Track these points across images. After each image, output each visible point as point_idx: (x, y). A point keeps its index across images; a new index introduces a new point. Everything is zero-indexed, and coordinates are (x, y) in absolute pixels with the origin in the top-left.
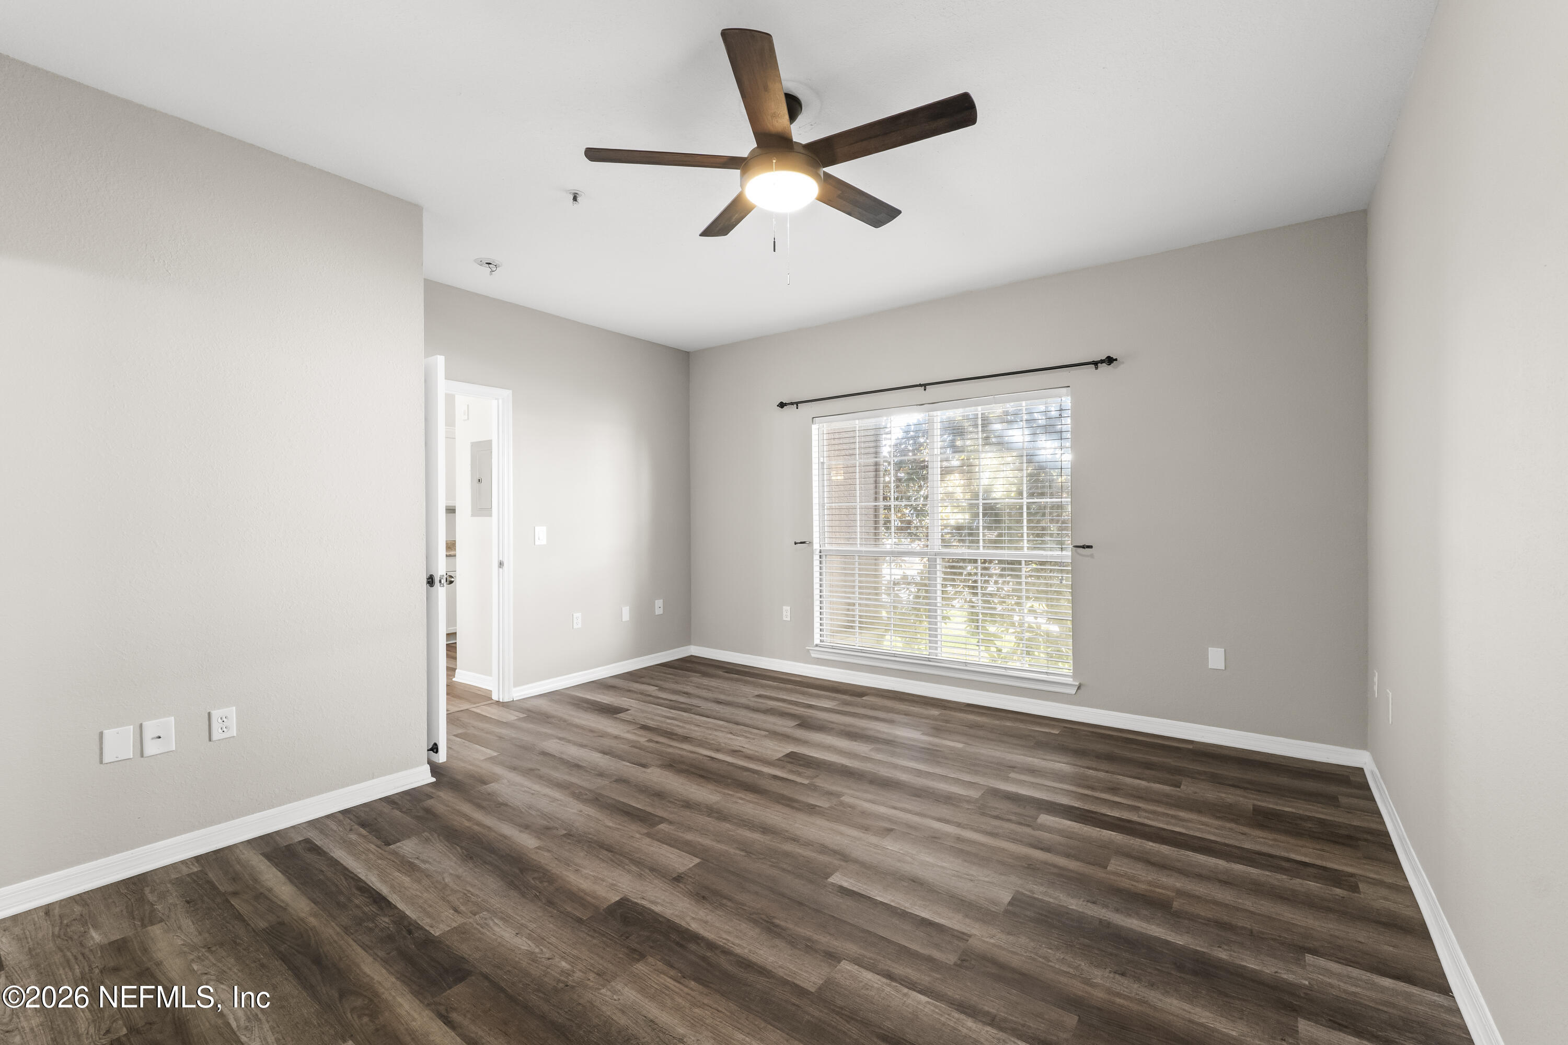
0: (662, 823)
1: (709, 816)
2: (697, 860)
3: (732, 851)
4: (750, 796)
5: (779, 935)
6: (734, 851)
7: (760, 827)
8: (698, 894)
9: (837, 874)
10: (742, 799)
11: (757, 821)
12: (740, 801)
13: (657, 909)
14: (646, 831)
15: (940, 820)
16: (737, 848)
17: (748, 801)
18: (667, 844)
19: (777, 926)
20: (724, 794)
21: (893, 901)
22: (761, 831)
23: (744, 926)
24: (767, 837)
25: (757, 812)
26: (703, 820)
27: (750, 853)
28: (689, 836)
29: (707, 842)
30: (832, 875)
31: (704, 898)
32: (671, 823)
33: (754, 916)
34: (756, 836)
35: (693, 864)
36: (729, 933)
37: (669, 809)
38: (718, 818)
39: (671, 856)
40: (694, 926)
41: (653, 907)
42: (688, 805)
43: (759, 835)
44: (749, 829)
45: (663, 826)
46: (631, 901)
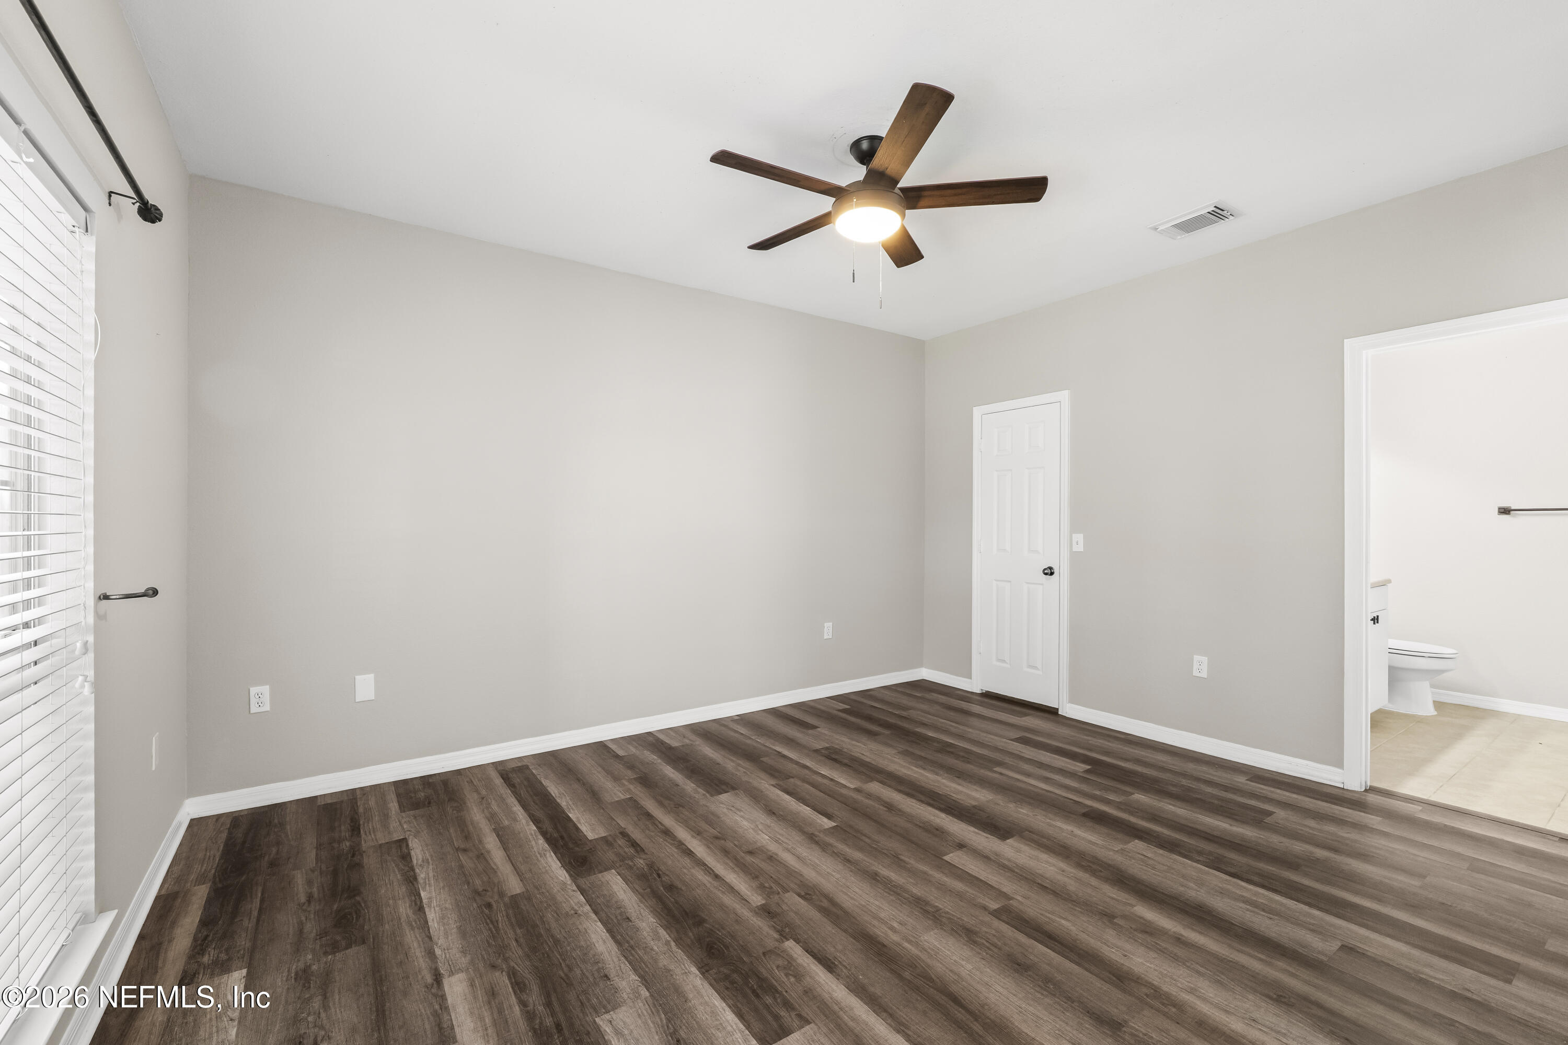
0: (995, 910)
1: (938, 910)
2: (947, 858)
3: (912, 861)
4: (880, 931)
5: (886, 803)
6: (911, 861)
7: (878, 881)
8: (943, 833)
9: (826, 827)
10: (892, 929)
11: (879, 890)
12: (895, 925)
13: (972, 829)
14: (1011, 901)
15: (689, 853)
16: (907, 864)
17: (885, 923)
18: (981, 880)
19: (886, 807)
20: (917, 945)
21: (800, 806)
22: (879, 877)
23: (908, 810)
24: (875, 869)
25: (877, 903)
26: (944, 904)
27: (895, 856)
28: (959, 886)
29: (937, 875)
30: (831, 828)
31: (937, 830)
32: (985, 908)
33: (900, 813)
34: (885, 872)
35: (949, 855)
36: (918, 808)
37: (993, 932)
38: (927, 903)
39: (973, 867)
40: (943, 815)
41: (976, 830)
42: (969, 935)
43: (882, 872)
44: (891, 881)
45: (994, 905)
46: (996, 837)
